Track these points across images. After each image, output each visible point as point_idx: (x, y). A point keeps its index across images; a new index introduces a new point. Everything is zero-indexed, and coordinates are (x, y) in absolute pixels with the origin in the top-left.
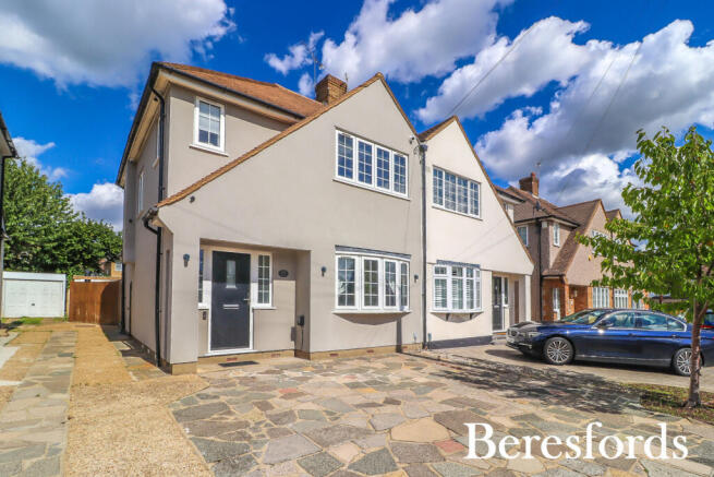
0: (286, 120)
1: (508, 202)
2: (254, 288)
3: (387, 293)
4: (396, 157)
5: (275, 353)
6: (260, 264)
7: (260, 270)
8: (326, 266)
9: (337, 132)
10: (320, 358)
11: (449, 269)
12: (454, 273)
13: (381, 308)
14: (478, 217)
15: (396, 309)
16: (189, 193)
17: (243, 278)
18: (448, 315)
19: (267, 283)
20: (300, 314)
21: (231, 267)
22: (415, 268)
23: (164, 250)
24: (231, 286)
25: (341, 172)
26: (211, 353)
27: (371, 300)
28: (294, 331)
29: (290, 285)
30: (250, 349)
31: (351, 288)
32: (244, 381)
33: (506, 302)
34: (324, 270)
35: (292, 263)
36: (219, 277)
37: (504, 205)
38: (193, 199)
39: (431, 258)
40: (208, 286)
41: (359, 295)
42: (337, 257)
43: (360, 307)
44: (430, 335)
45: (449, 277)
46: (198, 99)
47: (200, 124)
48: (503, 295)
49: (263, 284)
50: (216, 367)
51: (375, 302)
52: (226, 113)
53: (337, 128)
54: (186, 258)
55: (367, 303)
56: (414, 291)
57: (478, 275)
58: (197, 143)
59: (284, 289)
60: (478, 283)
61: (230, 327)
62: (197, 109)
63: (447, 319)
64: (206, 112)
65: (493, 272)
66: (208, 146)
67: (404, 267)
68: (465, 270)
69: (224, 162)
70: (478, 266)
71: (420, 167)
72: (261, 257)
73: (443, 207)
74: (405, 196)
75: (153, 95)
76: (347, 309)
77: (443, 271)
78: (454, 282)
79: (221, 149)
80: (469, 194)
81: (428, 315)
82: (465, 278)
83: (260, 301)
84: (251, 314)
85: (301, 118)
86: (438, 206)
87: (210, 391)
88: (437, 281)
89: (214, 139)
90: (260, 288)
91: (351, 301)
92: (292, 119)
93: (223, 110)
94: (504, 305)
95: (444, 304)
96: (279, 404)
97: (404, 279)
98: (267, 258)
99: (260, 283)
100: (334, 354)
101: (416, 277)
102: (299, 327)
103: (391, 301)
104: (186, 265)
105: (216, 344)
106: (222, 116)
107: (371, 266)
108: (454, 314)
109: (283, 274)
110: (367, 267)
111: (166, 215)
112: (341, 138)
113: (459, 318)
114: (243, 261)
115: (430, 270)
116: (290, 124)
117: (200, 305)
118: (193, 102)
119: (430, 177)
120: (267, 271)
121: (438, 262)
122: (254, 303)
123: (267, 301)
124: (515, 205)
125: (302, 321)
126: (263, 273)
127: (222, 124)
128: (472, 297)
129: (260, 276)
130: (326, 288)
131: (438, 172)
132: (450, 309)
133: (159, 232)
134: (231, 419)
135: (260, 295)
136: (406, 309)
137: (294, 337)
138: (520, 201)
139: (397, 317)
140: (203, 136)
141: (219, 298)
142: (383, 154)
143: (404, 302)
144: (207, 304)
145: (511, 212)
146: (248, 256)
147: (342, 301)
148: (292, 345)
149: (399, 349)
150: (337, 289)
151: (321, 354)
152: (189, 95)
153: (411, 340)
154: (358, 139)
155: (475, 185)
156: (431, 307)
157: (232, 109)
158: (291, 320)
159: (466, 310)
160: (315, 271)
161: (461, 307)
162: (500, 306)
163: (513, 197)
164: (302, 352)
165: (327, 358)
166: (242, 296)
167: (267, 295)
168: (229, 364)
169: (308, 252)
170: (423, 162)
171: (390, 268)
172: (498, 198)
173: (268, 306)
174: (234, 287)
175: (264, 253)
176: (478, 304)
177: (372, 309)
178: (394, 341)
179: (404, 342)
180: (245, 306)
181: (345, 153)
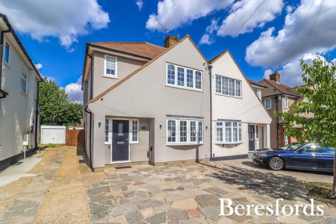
0: (143, 61)
1: (258, 88)
2: (131, 135)
3: (191, 135)
4: (196, 73)
5: (140, 163)
6: (133, 123)
7: (133, 127)
8: (162, 124)
9: (167, 64)
10: (159, 165)
11: (224, 123)
12: (227, 125)
13: (189, 142)
14: (240, 97)
15: (196, 143)
16: (101, 97)
17: (126, 130)
18: (223, 145)
19: (136, 132)
20: (151, 145)
21: (121, 126)
22: (206, 123)
23: (92, 121)
24: (120, 134)
25: (169, 82)
26: (112, 163)
27: (183, 139)
28: (148, 153)
29: (147, 133)
30: (129, 161)
31: (174, 134)
32: (122, 176)
33: (257, 137)
34: (161, 126)
35: (147, 123)
36: (115, 130)
37: (255, 91)
38: (102, 99)
39: (215, 118)
40: (110, 135)
41: (178, 137)
42: (167, 120)
43: (178, 142)
44: (214, 155)
45: (224, 127)
46: (106, 56)
47: (107, 66)
48: (255, 134)
49: (135, 133)
50: (114, 169)
51: (185, 140)
52: (118, 60)
53: (167, 62)
54: (100, 124)
55: (181, 141)
56: (206, 134)
57: (240, 125)
58: (105, 74)
59: (144, 135)
60: (240, 130)
61: (120, 152)
62: (105, 60)
63: (223, 147)
64: (109, 61)
65: (248, 123)
66: (110, 75)
67: (200, 124)
68: (232, 123)
69: (117, 81)
70: (240, 121)
71: (209, 76)
72: (133, 121)
73: (221, 94)
74: (201, 90)
75: (88, 56)
76: (172, 143)
77: (221, 124)
78: (226, 129)
79: (116, 76)
80: (235, 86)
81: (214, 146)
82: (232, 127)
83: (133, 140)
84: (129, 146)
85: (151, 59)
86: (219, 93)
87: (105, 181)
88: (218, 129)
89: (113, 72)
90: (133, 135)
91: (174, 140)
92: (146, 60)
93: (116, 59)
94: (256, 139)
95: (221, 139)
96: (131, 187)
97: (200, 129)
98: (137, 122)
99: (133, 132)
100: (166, 164)
101: (207, 128)
102: (150, 152)
103: (193, 139)
104: (99, 127)
105: (114, 159)
106: (116, 62)
107: (183, 124)
108: (226, 145)
109: (143, 128)
110: (181, 124)
111: (92, 107)
112: (169, 66)
113: (229, 146)
114: (126, 124)
115: (214, 124)
116: (146, 62)
117: (106, 143)
118: (103, 57)
119: (214, 80)
120: (136, 127)
121: (218, 120)
122: (131, 141)
123: (136, 140)
124: (262, 89)
125: (151, 149)
126: (134, 128)
127: (116, 65)
128: (236, 136)
129: (133, 129)
130: (161, 134)
131: (218, 77)
132: (224, 142)
133: (91, 113)
134: (108, 194)
135: (133, 138)
136: (201, 142)
137: (148, 156)
138: (265, 87)
139: (197, 147)
140: (108, 71)
141: (115, 139)
142: (190, 72)
143: (200, 139)
144: (110, 142)
145: (259, 93)
146: (128, 121)
147: (169, 140)
148: (147, 159)
149: (197, 161)
150: (168, 134)
152: (102, 55)
153: (204, 157)
154: (177, 66)
155: (239, 82)
156: (214, 141)
157: (121, 59)
158: (147, 148)
159: (233, 142)
160: (157, 127)
161: (230, 141)
162: (254, 139)
163: (260, 86)
164: (151, 162)
165: (163, 165)
166: (125, 138)
167: (136, 138)
169: (154, 119)
170: (210, 74)
171: (193, 124)
172: (252, 87)
173: (137, 142)
174: (122, 135)
175: (135, 120)
176: (240, 139)
177: (184, 143)
178: (194, 158)
179: (200, 158)
180: (127, 142)
181: (171, 73)
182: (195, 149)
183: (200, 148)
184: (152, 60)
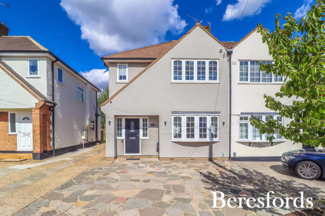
2: (141, 131)
3: (201, 132)
4: (210, 63)
5: (150, 156)
6: (144, 121)
7: (144, 124)
9: (173, 60)
14: (282, 82)
16: (109, 100)
17: (137, 127)
18: (250, 143)
19: (146, 129)
21: (132, 124)
22: (223, 118)
24: (132, 131)
25: (175, 78)
26: (125, 154)
28: (158, 148)
29: (158, 128)
30: (140, 154)
35: (154, 121)
36: (128, 127)
38: (111, 102)
39: (237, 110)
40: (124, 131)
41: (184, 133)
42: (173, 117)
44: (234, 154)
46: (118, 65)
47: (119, 74)
49: (145, 129)
51: (193, 136)
52: (129, 66)
53: (172, 59)
55: (188, 137)
58: (118, 81)
59: (154, 131)
61: (133, 146)
62: (118, 69)
63: (250, 146)
64: (121, 68)
66: (123, 81)
71: (228, 63)
72: (144, 119)
73: (249, 82)
74: (218, 81)
76: (178, 140)
77: (246, 119)
79: (127, 81)
81: (233, 144)
83: (144, 136)
84: (140, 142)
86: (244, 82)
88: (241, 125)
89: (125, 78)
90: (144, 131)
91: (180, 136)
93: (127, 66)
95: (246, 137)
97: (214, 125)
98: (146, 119)
99: (144, 129)
100: (171, 159)
103: (203, 136)
104: (110, 125)
105: (127, 152)
106: (127, 68)
107: (190, 120)
108: (255, 143)
109: (153, 125)
110: (188, 120)
112: (175, 62)
114: (136, 121)
115: (236, 118)
118: (116, 66)
120: (146, 124)
121: (242, 114)
122: (141, 137)
123: (146, 136)
125: (158, 144)
127: (127, 71)
129: (144, 126)
130: (167, 131)
131: (244, 63)
132: (250, 139)
135: (144, 134)
137: (158, 150)
139: (210, 144)
140: (121, 78)
141: (128, 135)
142: (201, 63)
144: (123, 137)
146: (139, 119)
149: (211, 159)
151: (165, 159)
152: (115, 64)
153: (220, 156)
154: (185, 60)
156: (235, 139)
157: (131, 65)
164: (159, 157)
165: (168, 160)
166: (136, 134)
167: (146, 134)
169: (158, 116)
171: (203, 119)
173: (147, 138)
174: (133, 131)
175: (145, 118)
177: (190, 140)
178: (207, 155)
179: (214, 156)
180: (138, 138)
181: (178, 69)
182: (208, 147)
183: (214, 145)
184: (156, 60)
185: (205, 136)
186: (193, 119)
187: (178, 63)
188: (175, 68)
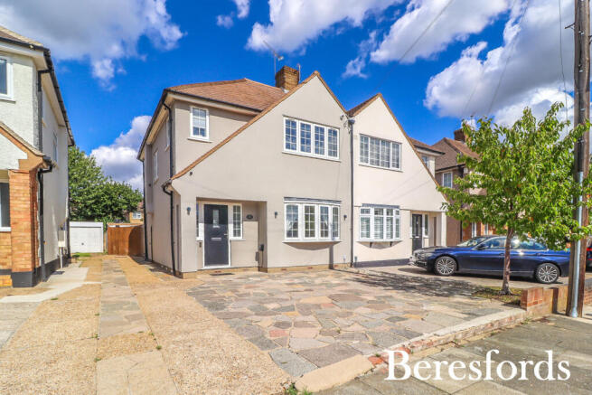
0: (249, 114)
1: (429, 155)
2: (231, 227)
3: (322, 228)
4: (330, 131)
5: (246, 269)
6: (234, 211)
7: (234, 215)
8: (278, 211)
9: (285, 118)
10: (275, 272)
11: (372, 210)
12: (376, 213)
13: (318, 238)
14: (399, 169)
15: (329, 239)
16: (188, 170)
17: (223, 221)
18: (371, 243)
19: (239, 224)
20: (261, 243)
21: (216, 213)
22: (344, 209)
23: (175, 205)
24: (216, 226)
25: (288, 146)
26: (206, 268)
27: (310, 233)
28: (257, 254)
29: (255, 224)
30: (229, 266)
31: (296, 225)
32: (224, 282)
33: (426, 233)
34: (276, 214)
35: (256, 210)
36: (208, 221)
37: (424, 159)
38: (191, 173)
39: (358, 202)
40: (202, 226)
41: (301, 230)
42: (286, 205)
43: (301, 238)
44: (356, 258)
45: (372, 215)
46: (192, 107)
47: (194, 123)
48: (424, 229)
49: (237, 224)
50: (208, 276)
51: (313, 234)
52: (210, 114)
53: (285, 116)
54: (189, 209)
55: (307, 236)
56: (344, 226)
57: (398, 213)
58: (192, 136)
59: (250, 228)
60: (397, 221)
61: (216, 252)
62: (191, 114)
63: (371, 246)
64: (198, 115)
65: (411, 211)
66: (199, 137)
67: (335, 211)
68: (385, 210)
69: (210, 147)
70: (398, 207)
71: (349, 136)
72: (234, 207)
73: (369, 164)
74: (337, 159)
75: (163, 107)
76: (293, 240)
77: (368, 212)
78: (376, 219)
79: (206, 138)
80: (391, 152)
81: (356, 245)
82: (385, 216)
83: (235, 235)
84: (229, 244)
85: (260, 111)
86: (365, 164)
87: (205, 285)
88: (362, 219)
89: (203, 132)
90: (234, 227)
91: (296, 234)
92: (253, 113)
93: (207, 112)
94: (424, 235)
95: (368, 235)
96: (242, 290)
97: (335, 218)
98: (239, 207)
99: (235, 224)
100: (284, 269)
101: (345, 217)
102: (261, 252)
103: (325, 234)
104: (189, 213)
105: (207, 263)
106: (207, 116)
107: (310, 210)
108: (376, 243)
109: (249, 218)
110: (307, 211)
111: (176, 184)
112: (288, 122)
113: (380, 245)
114: (223, 210)
115: (357, 211)
116: (254, 116)
117: (198, 239)
118: (189, 110)
119: (357, 143)
120: (239, 215)
121: (364, 205)
122: (231, 236)
123: (239, 235)
124: (436, 157)
125: (262, 248)
126: (236, 218)
127: (208, 121)
128: (392, 230)
129: (234, 219)
130: (278, 226)
131: (364, 137)
132: (372, 238)
133: (171, 194)
135: (235, 231)
136: (337, 239)
137: (257, 258)
138: (440, 153)
139: (330, 245)
140: (196, 131)
141: (209, 233)
142: (319, 130)
143: (335, 234)
144: (202, 237)
145: (432, 163)
146: (226, 207)
147: (289, 234)
148: (256, 264)
149: (331, 267)
150: (287, 225)
151: (275, 269)
152: (186, 105)
153: (342, 261)
154: (300, 122)
155: (397, 145)
156: (357, 237)
157: (214, 111)
158: (256, 248)
159: (385, 239)
160: (270, 215)
161: (382, 237)
162: (421, 236)
163: (434, 151)
164: (263, 268)
165: (279, 271)
166: (222, 233)
167: (239, 231)
168: (217, 273)
169: (265, 202)
170: (351, 132)
171: (324, 210)
172: (418, 153)
173: (240, 238)
174: (218, 227)
175: (236, 204)
176: (398, 235)
178: (327, 262)
179: (335, 262)
180: (225, 238)
181: (291, 132)
182: (328, 250)
183: (335, 247)
184: (263, 113)
185: (326, 235)
186: (312, 210)
187: (291, 124)
188: (288, 131)
